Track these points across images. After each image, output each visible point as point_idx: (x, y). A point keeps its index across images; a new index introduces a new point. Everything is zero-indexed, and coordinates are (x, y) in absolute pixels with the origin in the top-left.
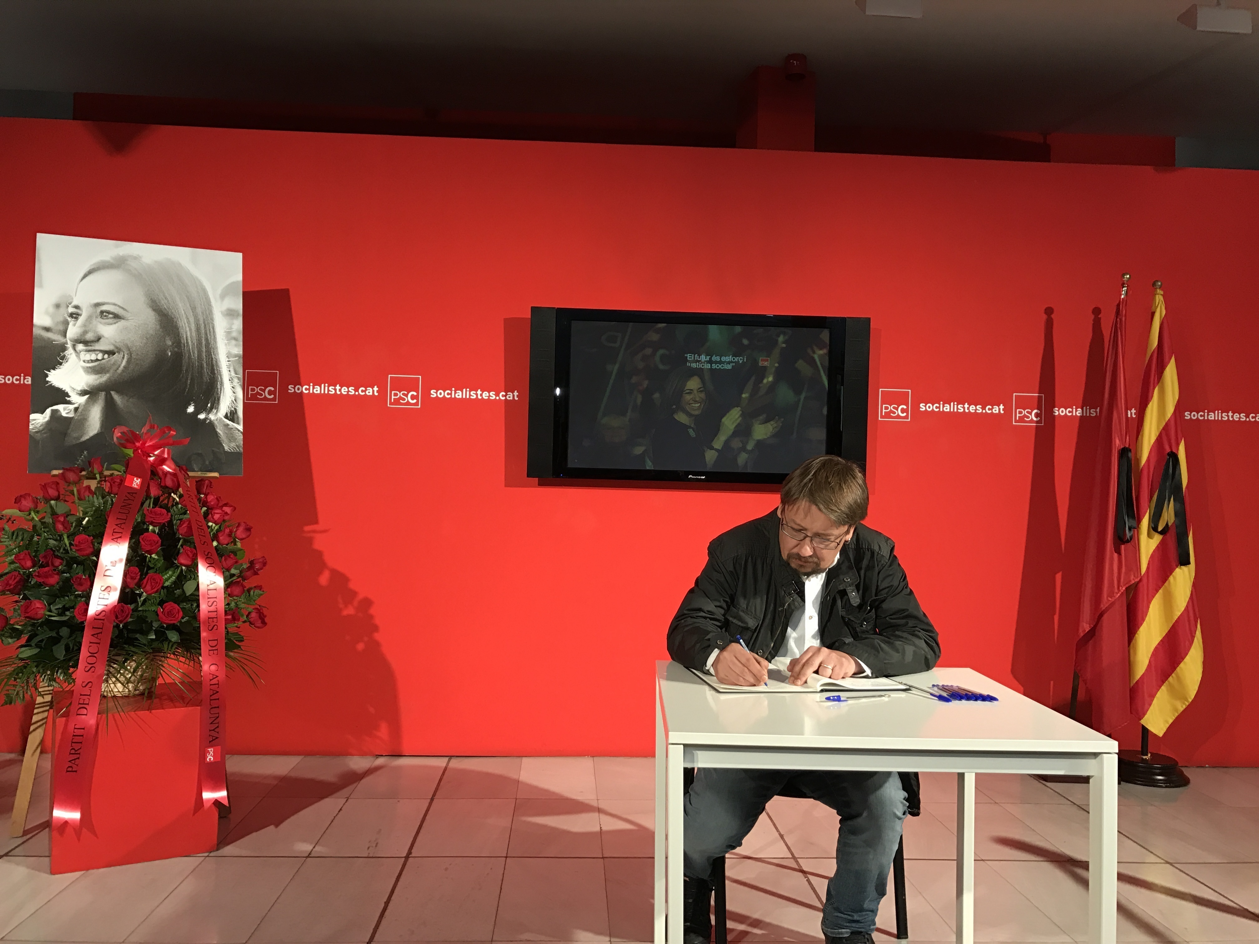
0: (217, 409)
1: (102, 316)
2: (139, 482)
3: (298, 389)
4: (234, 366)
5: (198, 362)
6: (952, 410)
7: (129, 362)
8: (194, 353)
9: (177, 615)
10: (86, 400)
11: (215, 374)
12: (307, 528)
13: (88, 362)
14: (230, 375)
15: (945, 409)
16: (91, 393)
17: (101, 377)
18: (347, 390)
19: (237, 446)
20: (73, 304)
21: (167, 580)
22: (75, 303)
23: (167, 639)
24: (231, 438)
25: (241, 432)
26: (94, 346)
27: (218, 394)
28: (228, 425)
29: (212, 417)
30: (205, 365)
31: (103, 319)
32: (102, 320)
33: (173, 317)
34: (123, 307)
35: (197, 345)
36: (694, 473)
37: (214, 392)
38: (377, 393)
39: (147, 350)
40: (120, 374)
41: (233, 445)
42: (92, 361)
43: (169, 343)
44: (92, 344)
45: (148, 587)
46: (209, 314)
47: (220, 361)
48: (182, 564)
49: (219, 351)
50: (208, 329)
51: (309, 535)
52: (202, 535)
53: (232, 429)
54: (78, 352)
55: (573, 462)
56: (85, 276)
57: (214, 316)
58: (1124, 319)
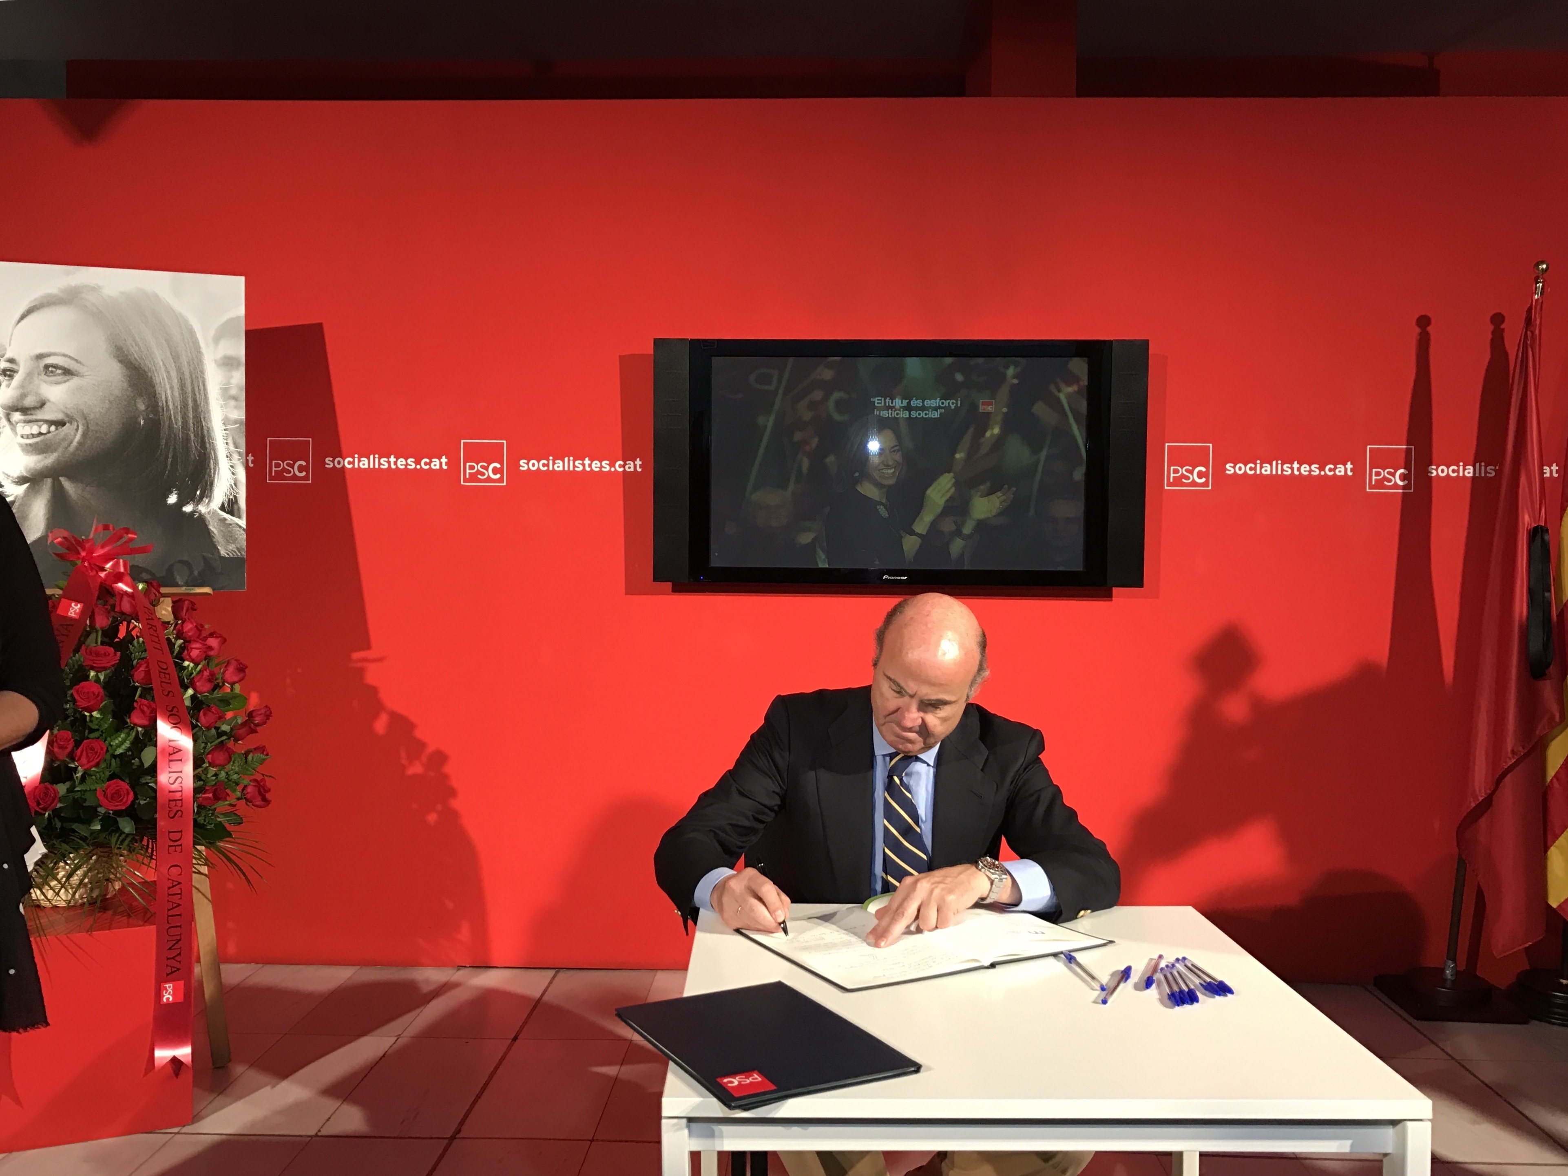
0: (210, 497)
1: (46, 373)
2: (79, 609)
3: (339, 463)
4: (233, 438)
5: (182, 432)
6: (1274, 472)
7: (85, 435)
8: (176, 420)
9: (125, 800)
10: (25, 490)
11: (205, 448)
12: (356, 656)
13: (28, 437)
14: (228, 449)
15: (1263, 470)
16: (32, 480)
17: (46, 457)
18: (404, 462)
19: (238, 548)
20: (5, 357)
21: (119, 746)
22: (9, 355)
23: (118, 830)
24: (230, 538)
25: (244, 529)
26: (36, 415)
27: (210, 476)
28: (225, 519)
29: (202, 508)
30: (192, 435)
31: (48, 376)
32: (46, 377)
33: (146, 369)
34: (76, 358)
35: (181, 408)
36: (890, 572)
37: (205, 473)
38: (446, 465)
39: (110, 418)
40: (73, 454)
41: (232, 547)
42: (33, 436)
43: (142, 407)
44: (33, 412)
45: (84, 760)
46: (198, 365)
47: (213, 431)
48: (136, 725)
49: (212, 416)
50: (196, 385)
51: (360, 665)
52: (165, 682)
53: (230, 524)
54: (14, 423)
55: (718, 559)
56: (23, 317)
57: (205, 367)
58: (1537, 332)
